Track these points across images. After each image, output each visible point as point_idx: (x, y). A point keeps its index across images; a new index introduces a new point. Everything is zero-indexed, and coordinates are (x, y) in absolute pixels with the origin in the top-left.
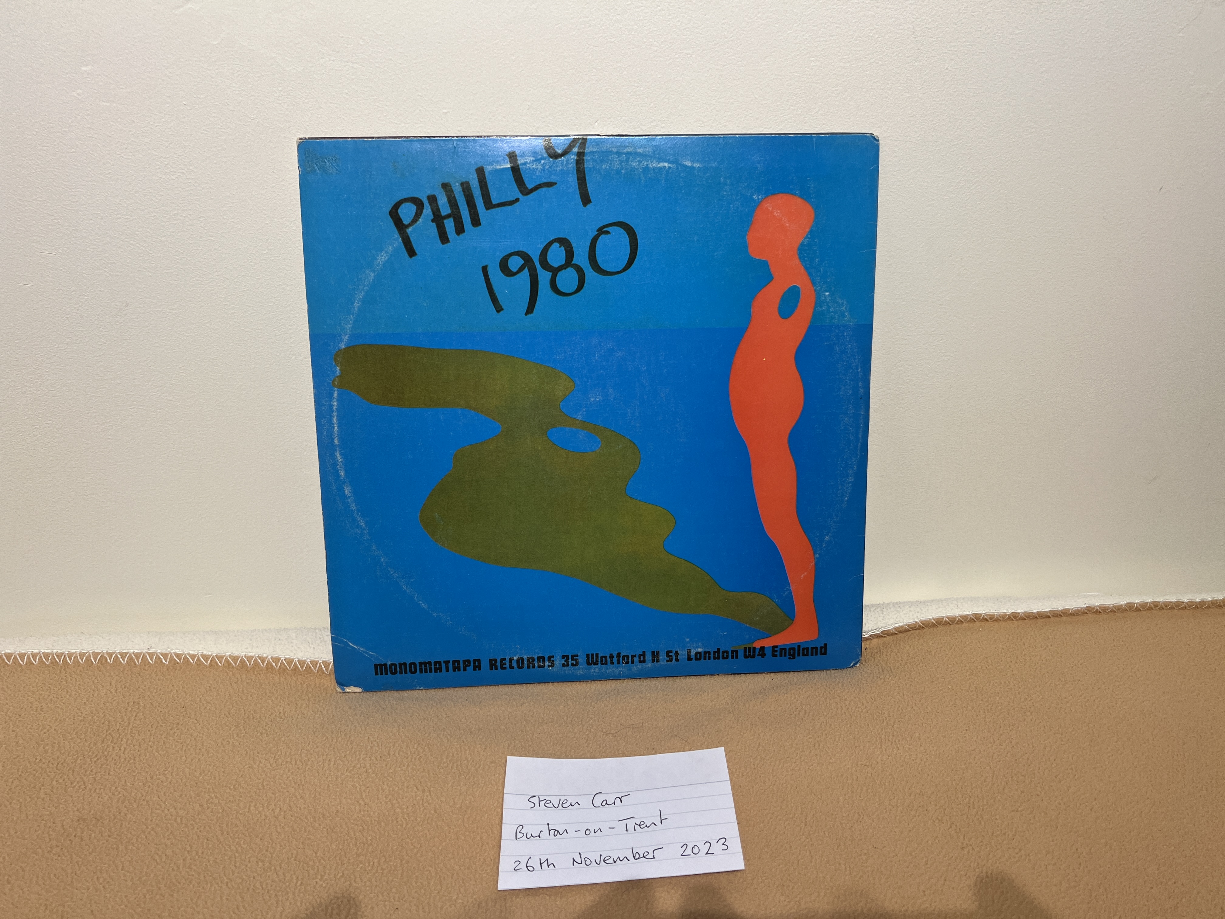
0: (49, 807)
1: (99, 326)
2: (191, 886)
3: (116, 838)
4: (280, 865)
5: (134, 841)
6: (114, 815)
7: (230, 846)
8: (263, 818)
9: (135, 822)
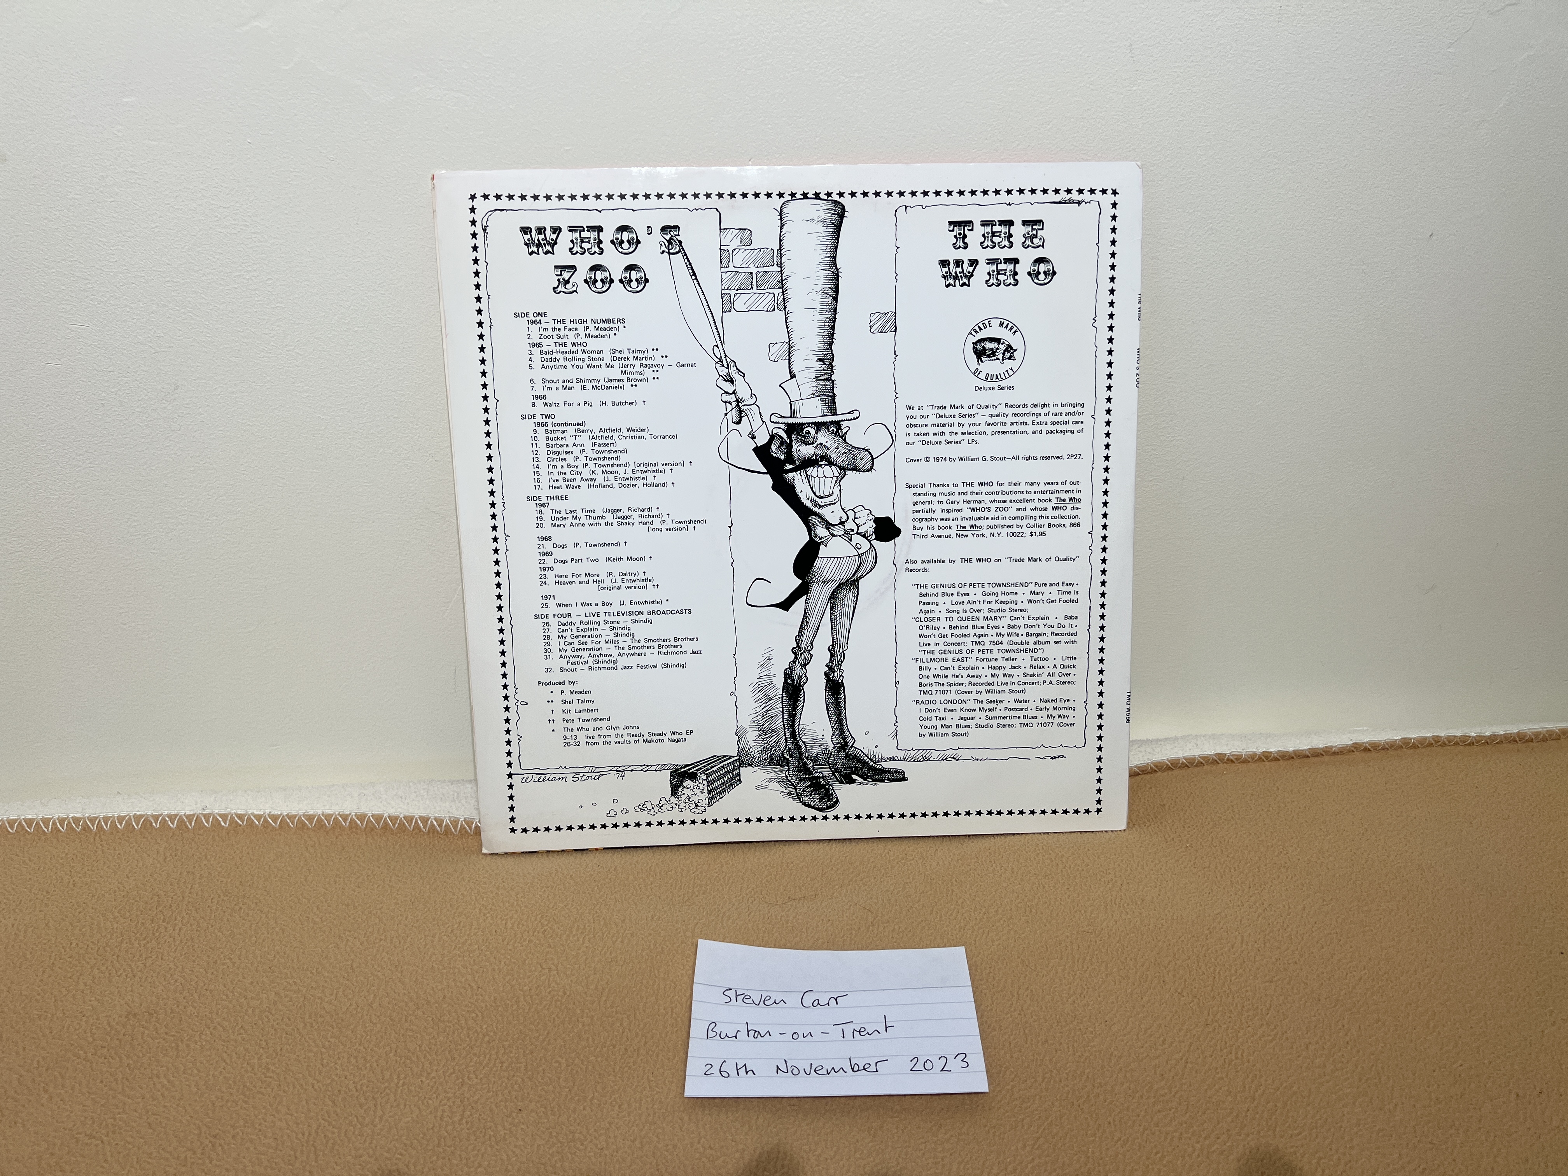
0: (90, 1001)
1: (142, 414)
2: (270, 1089)
3: (173, 1036)
4: (377, 1061)
5: (197, 1038)
6: (171, 1009)
7: (314, 1041)
8: (354, 1006)
9: (197, 1016)
